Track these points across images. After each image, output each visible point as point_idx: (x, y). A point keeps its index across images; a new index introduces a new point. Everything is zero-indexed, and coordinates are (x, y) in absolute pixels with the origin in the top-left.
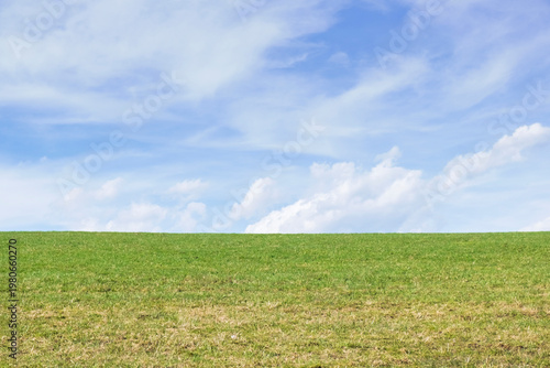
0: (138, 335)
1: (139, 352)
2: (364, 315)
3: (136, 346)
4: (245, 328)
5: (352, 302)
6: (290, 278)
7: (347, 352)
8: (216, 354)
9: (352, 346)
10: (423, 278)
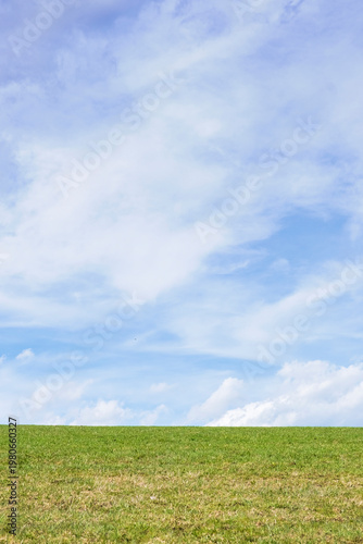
0: (51, 496)
1: (51, 510)
2: (290, 483)
3: (47, 504)
4: (164, 492)
5: (278, 473)
6: (211, 454)
7: (275, 512)
8: (134, 511)
9: (280, 507)
10: (350, 456)
